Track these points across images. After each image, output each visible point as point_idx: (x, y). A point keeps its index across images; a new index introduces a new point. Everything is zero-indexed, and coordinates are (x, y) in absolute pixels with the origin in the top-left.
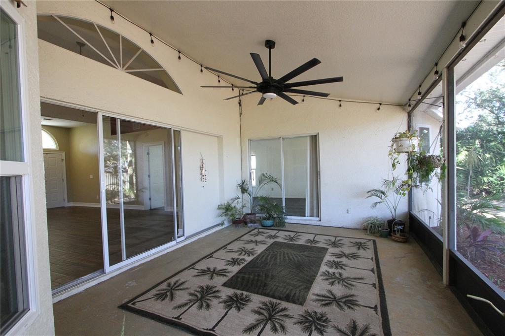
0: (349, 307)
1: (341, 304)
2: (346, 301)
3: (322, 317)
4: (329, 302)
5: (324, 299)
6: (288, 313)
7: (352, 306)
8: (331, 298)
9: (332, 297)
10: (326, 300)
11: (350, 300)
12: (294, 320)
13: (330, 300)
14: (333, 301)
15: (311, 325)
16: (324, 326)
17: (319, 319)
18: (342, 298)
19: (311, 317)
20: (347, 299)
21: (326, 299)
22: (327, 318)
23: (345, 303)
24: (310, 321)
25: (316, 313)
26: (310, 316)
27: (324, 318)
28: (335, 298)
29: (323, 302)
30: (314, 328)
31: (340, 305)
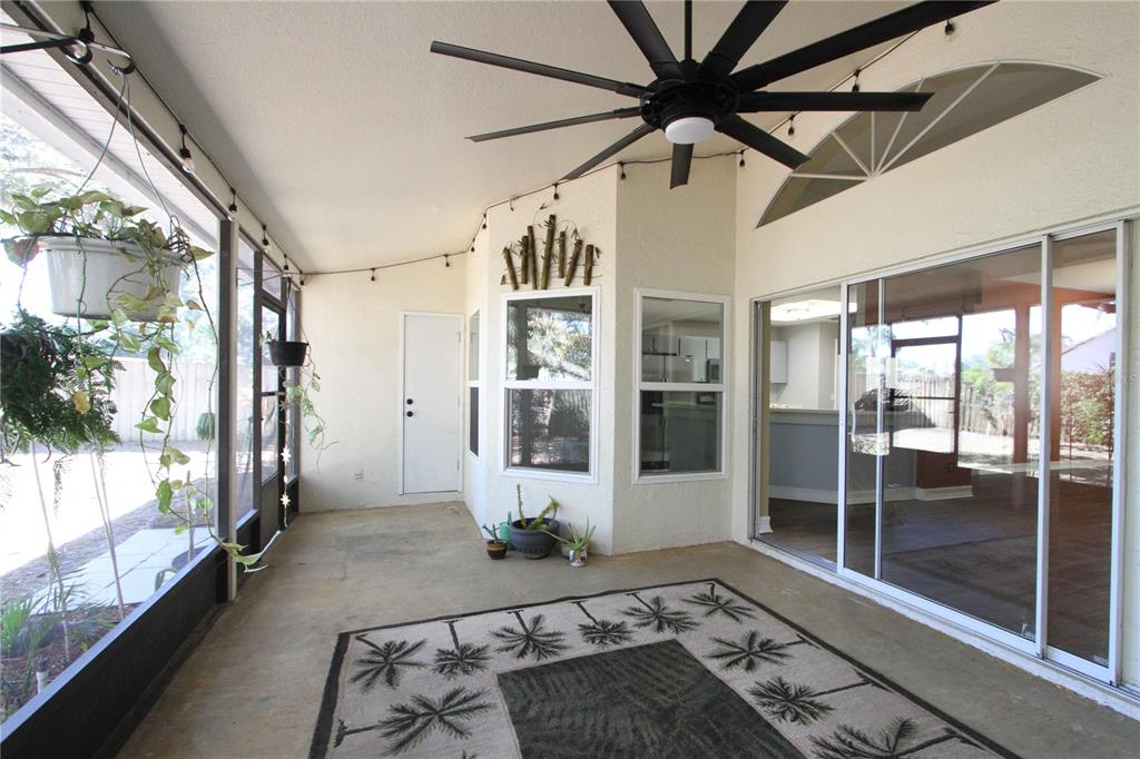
0: (403, 710)
1: (422, 710)
2: (413, 722)
3: (451, 671)
4: (451, 703)
5: (466, 706)
6: (510, 652)
7: (398, 715)
8: (451, 714)
9: (450, 718)
10: (459, 703)
11: (403, 728)
12: (491, 649)
13: (451, 707)
14: (442, 710)
15: (462, 654)
16: (442, 660)
17: (456, 665)
18: (425, 725)
19: (469, 663)
20: (411, 730)
21: (460, 707)
22: (441, 672)
23: (414, 716)
24: (467, 657)
25: (466, 672)
26: (473, 665)
27: (446, 670)
28: (441, 719)
29: (463, 696)
30: (456, 652)
31: (425, 705)
